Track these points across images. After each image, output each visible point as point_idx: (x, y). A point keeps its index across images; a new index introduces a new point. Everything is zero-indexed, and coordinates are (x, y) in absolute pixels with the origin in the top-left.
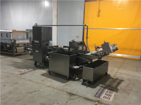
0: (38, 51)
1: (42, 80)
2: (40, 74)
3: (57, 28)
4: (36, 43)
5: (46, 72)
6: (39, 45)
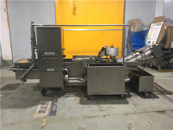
0: (53, 70)
1: (101, 110)
2: (77, 104)
3: (10, 29)
4: (47, 56)
5: (78, 99)
6: (57, 58)
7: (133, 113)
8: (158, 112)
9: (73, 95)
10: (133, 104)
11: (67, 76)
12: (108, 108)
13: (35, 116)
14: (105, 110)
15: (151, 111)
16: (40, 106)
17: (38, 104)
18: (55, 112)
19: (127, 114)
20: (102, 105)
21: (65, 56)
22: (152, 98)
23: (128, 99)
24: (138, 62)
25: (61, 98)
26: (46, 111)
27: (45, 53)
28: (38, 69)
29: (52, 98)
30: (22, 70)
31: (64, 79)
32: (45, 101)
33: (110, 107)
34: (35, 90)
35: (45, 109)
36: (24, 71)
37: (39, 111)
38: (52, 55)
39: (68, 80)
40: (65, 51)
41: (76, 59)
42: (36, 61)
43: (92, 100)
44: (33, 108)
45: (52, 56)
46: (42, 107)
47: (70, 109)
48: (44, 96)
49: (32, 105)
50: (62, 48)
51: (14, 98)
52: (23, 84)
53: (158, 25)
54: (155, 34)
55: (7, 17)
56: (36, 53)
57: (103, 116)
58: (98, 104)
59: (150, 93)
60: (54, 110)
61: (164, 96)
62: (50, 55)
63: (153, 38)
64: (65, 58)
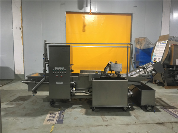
0: (62, 83)
1: (104, 121)
2: (83, 115)
3: (23, 46)
4: (57, 71)
5: (84, 110)
6: (65, 73)
7: (134, 124)
8: (158, 123)
9: (79, 107)
10: (135, 116)
11: (74, 89)
12: (111, 119)
13: (44, 124)
14: (108, 121)
15: (150, 123)
16: (49, 115)
17: (47, 114)
18: (63, 120)
19: (128, 125)
20: (106, 117)
21: (73, 71)
22: (154, 112)
23: (131, 112)
24: (141, 77)
25: (68, 109)
26: (54, 120)
27: (55, 68)
28: (48, 82)
29: (60, 109)
30: (34, 83)
31: (72, 92)
32: (53, 111)
33: (113, 118)
34: (44, 101)
35: (53, 118)
36: (36, 83)
37: (48, 119)
38: (62, 69)
39: (75, 92)
40: (73, 66)
41: (83, 74)
42: (47, 74)
43: (96, 111)
44: (43, 117)
45: (62, 71)
46: (51, 116)
47: (75, 118)
48: (52, 107)
49: (42, 115)
50: (71, 63)
51: (26, 108)
52: (34, 96)
53: (162, 43)
54: (160, 51)
55: (21, 35)
56: (47, 68)
57: (105, 125)
58: (101, 115)
59: (152, 107)
60: (61, 119)
61: (166, 111)
62: (59, 69)
63: (159, 55)
64: (73, 72)
